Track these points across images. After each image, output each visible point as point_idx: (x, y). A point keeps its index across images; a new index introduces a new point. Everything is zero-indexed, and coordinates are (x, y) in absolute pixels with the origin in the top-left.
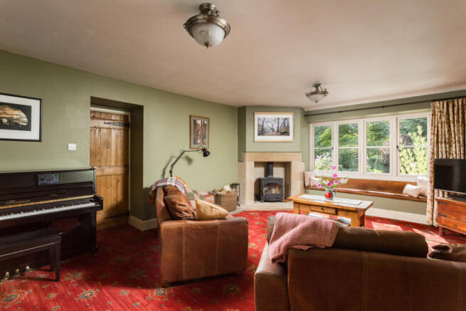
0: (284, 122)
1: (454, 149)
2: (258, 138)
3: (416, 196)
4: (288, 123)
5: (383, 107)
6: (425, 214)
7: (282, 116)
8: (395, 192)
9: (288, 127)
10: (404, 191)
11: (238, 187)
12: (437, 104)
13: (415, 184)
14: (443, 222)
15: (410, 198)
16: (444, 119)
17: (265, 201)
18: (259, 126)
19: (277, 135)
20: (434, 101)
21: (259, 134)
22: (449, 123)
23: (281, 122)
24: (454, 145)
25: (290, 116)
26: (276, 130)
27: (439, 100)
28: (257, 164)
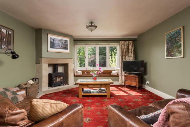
0: (65, 42)
1: (126, 58)
2: (50, 50)
3: (116, 75)
4: (67, 43)
5: (106, 41)
6: (118, 81)
7: (64, 39)
8: (109, 74)
9: (67, 45)
10: (112, 74)
11: (37, 80)
12: (122, 42)
13: (115, 71)
14: (127, 83)
15: (114, 76)
16: (124, 47)
17: (55, 86)
18: (51, 42)
19: (61, 49)
20: (121, 41)
21: (51, 47)
22: (125, 48)
23: (63, 42)
24: (126, 56)
25: (68, 39)
26: (61, 46)
27: (123, 40)
28: (50, 65)
